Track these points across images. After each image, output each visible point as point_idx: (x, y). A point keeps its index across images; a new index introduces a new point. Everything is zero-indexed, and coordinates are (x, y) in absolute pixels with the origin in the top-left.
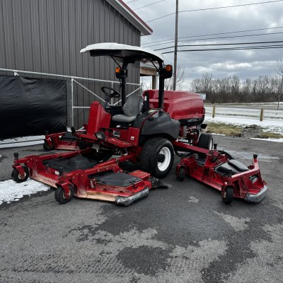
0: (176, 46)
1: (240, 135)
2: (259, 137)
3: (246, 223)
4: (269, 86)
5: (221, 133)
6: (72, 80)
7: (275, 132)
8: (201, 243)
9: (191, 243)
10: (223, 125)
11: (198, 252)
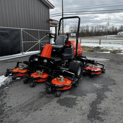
0: (63, 13)
1: (92, 51)
2: (100, 51)
3: (102, 86)
4: (101, 29)
5: (85, 50)
6: (22, 30)
7: (106, 49)
8: (87, 94)
9: (83, 95)
10: (85, 47)
11: (86, 98)
